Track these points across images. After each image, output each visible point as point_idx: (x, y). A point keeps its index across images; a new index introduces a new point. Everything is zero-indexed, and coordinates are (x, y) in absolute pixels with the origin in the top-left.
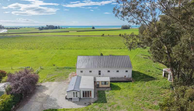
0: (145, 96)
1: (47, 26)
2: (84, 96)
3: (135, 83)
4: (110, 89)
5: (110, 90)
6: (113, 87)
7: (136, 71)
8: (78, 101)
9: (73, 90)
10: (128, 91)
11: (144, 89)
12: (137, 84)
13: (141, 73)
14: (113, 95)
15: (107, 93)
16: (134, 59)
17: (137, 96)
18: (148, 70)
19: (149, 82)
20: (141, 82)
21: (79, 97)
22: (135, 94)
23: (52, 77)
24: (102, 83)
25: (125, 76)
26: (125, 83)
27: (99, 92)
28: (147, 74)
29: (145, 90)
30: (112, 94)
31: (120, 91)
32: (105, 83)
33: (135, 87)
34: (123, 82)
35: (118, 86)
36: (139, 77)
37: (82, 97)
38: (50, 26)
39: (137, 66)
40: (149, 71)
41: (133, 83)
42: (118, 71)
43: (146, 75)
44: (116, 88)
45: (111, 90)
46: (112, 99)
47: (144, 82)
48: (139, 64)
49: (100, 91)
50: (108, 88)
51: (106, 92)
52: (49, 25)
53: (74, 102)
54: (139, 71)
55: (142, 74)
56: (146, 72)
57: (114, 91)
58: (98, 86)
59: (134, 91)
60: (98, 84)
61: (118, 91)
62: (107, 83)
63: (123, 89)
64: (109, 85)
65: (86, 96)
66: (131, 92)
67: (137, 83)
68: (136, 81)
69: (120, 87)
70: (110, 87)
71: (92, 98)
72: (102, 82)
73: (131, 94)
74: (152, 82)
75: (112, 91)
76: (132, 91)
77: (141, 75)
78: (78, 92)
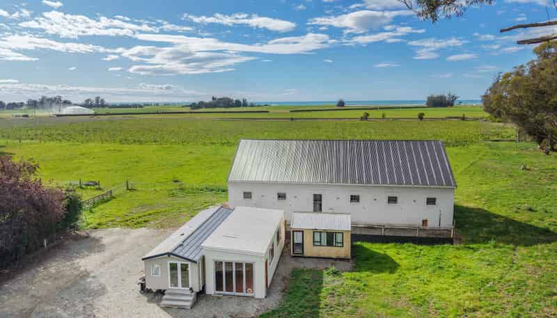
0: (522, 310)
1: (213, 98)
2: (219, 286)
3: (469, 248)
4: (349, 265)
5: (349, 271)
6: (367, 259)
7: (473, 209)
8: (189, 304)
9: (169, 254)
10: (436, 278)
11: (514, 276)
12: (476, 254)
13: (497, 216)
14: (357, 292)
15: (329, 281)
16: (466, 172)
17: (478, 304)
18: (526, 205)
19: (537, 249)
20: (495, 247)
21: (197, 289)
22: (469, 294)
23: (146, 214)
24: (317, 238)
25: (425, 222)
26: (420, 247)
27: (296, 273)
28: (522, 217)
29: (519, 282)
30: (353, 287)
31: (395, 275)
32: (331, 238)
33: (468, 264)
34: (411, 244)
35: (386, 258)
36: (485, 229)
37: (211, 289)
38: (222, 99)
39: (476, 194)
40: (530, 210)
41: (458, 249)
42: (392, 200)
43: (520, 223)
44: (378, 263)
45: (355, 269)
46: (350, 308)
47: (511, 246)
48: (485, 188)
49: (302, 271)
50: (342, 263)
51: (327, 279)
52: (218, 97)
53: (167, 308)
54: (486, 209)
55: (501, 220)
56: (517, 212)
57: (364, 274)
58: (298, 251)
59: (461, 282)
60: (301, 242)
61: (384, 275)
62: (339, 239)
63: (409, 269)
64: (345, 251)
65: (229, 288)
66: (445, 286)
67: (475, 250)
68: (474, 242)
69: (398, 261)
70: (349, 257)
71: (257, 296)
72: (315, 231)
73: (445, 295)
74: (550, 250)
75: (358, 274)
76: (451, 281)
77: (497, 220)
78: (189, 263)
